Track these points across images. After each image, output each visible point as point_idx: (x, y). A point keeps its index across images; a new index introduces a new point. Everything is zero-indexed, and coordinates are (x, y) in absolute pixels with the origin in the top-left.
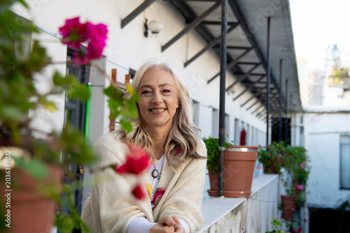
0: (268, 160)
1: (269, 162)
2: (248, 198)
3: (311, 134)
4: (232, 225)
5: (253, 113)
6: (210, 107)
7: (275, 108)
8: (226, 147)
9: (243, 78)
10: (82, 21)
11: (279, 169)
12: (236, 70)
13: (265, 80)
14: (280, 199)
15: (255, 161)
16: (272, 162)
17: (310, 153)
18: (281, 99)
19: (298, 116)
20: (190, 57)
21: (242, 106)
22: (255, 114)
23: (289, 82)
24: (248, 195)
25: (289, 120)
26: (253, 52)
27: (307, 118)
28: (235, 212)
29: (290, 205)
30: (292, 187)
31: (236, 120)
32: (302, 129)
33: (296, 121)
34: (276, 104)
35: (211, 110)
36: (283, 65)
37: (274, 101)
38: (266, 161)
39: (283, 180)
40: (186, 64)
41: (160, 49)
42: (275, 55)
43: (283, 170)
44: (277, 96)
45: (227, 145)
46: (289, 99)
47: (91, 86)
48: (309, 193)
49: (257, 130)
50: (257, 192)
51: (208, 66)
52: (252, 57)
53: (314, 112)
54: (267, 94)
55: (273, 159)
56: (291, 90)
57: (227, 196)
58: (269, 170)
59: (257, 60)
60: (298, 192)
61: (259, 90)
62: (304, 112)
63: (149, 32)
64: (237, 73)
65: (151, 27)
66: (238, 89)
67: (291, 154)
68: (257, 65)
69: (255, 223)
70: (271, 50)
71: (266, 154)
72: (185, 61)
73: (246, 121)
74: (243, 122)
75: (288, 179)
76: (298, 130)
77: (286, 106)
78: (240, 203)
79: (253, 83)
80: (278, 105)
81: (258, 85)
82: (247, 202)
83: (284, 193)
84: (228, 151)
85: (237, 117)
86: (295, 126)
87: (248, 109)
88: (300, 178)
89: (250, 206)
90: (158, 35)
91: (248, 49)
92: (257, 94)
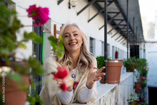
0: (128, 65)
1: (129, 66)
2: (118, 84)
3: (149, 52)
4: (111, 97)
5: (121, 43)
6: (100, 41)
7: (131, 41)
8: (108, 60)
9: (116, 27)
10: (37, 6)
11: (134, 70)
12: (112, 23)
13: (126, 27)
14: (134, 84)
15: (121, 67)
16: (130, 67)
17: (148, 61)
18: (134, 36)
19: (142, 44)
20: (90, 18)
21: (116, 40)
22: (122, 44)
23: (138, 28)
24: (118, 83)
25: (138, 46)
26: (120, 15)
27: (147, 45)
28: (112, 91)
29: (139, 86)
30: (140, 78)
31: (113, 47)
32: (144, 50)
33: (141, 46)
34: (132, 39)
35: (101, 42)
36: (135, 20)
37: (131, 38)
38: (127, 66)
39: (135, 75)
40: (89, 21)
41: (76, 14)
42: (131, 16)
43: (135, 70)
44: (132, 35)
45: (108, 59)
46: (138, 36)
47: (45, 32)
48: (148, 80)
49: (123, 51)
50: (123, 81)
51: (99, 21)
52: (120, 17)
53: (150, 42)
54: (127, 34)
55: (131, 65)
56: (139, 32)
57: (109, 83)
58: (129, 70)
59: (122, 18)
60: (143, 80)
61: (123, 32)
62: (145, 42)
63: (71, 6)
64: (113, 24)
65: (72, 4)
66: (114, 32)
67: (139, 62)
68: (122, 20)
69: (122, 95)
70: (129, 13)
71: (127, 62)
72: (88, 20)
73: (118, 47)
74: (116, 48)
75: (138, 74)
76: (143, 51)
77: (137, 39)
78: (115, 86)
79: (120, 29)
80: (133, 39)
81: (123, 30)
82: (118, 86)
83: (136, 81)
84: (109, 62)
85: (114, 45)
86: (141, 49)
87: (118, 41)
88: (144, 74)
89: (120, 88)
90: (75, 8)
91: (118, 13)
92: (123, 34)
